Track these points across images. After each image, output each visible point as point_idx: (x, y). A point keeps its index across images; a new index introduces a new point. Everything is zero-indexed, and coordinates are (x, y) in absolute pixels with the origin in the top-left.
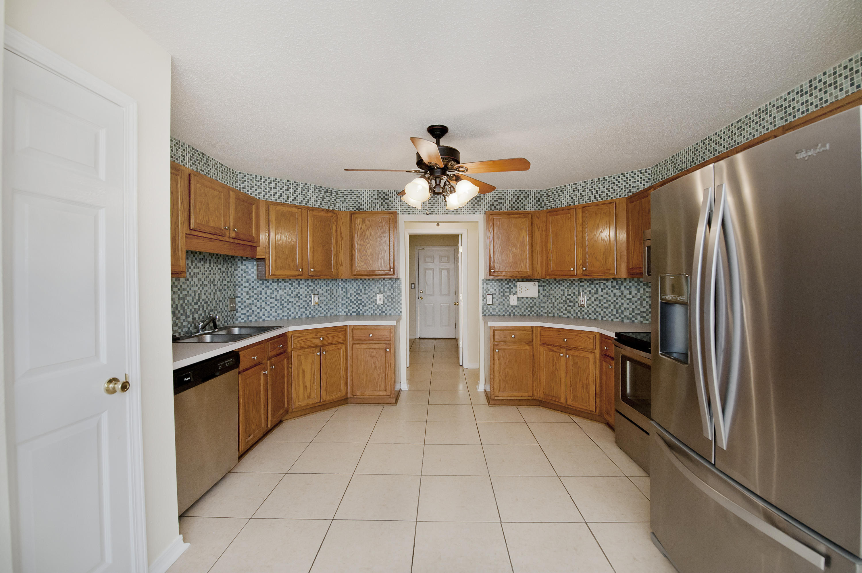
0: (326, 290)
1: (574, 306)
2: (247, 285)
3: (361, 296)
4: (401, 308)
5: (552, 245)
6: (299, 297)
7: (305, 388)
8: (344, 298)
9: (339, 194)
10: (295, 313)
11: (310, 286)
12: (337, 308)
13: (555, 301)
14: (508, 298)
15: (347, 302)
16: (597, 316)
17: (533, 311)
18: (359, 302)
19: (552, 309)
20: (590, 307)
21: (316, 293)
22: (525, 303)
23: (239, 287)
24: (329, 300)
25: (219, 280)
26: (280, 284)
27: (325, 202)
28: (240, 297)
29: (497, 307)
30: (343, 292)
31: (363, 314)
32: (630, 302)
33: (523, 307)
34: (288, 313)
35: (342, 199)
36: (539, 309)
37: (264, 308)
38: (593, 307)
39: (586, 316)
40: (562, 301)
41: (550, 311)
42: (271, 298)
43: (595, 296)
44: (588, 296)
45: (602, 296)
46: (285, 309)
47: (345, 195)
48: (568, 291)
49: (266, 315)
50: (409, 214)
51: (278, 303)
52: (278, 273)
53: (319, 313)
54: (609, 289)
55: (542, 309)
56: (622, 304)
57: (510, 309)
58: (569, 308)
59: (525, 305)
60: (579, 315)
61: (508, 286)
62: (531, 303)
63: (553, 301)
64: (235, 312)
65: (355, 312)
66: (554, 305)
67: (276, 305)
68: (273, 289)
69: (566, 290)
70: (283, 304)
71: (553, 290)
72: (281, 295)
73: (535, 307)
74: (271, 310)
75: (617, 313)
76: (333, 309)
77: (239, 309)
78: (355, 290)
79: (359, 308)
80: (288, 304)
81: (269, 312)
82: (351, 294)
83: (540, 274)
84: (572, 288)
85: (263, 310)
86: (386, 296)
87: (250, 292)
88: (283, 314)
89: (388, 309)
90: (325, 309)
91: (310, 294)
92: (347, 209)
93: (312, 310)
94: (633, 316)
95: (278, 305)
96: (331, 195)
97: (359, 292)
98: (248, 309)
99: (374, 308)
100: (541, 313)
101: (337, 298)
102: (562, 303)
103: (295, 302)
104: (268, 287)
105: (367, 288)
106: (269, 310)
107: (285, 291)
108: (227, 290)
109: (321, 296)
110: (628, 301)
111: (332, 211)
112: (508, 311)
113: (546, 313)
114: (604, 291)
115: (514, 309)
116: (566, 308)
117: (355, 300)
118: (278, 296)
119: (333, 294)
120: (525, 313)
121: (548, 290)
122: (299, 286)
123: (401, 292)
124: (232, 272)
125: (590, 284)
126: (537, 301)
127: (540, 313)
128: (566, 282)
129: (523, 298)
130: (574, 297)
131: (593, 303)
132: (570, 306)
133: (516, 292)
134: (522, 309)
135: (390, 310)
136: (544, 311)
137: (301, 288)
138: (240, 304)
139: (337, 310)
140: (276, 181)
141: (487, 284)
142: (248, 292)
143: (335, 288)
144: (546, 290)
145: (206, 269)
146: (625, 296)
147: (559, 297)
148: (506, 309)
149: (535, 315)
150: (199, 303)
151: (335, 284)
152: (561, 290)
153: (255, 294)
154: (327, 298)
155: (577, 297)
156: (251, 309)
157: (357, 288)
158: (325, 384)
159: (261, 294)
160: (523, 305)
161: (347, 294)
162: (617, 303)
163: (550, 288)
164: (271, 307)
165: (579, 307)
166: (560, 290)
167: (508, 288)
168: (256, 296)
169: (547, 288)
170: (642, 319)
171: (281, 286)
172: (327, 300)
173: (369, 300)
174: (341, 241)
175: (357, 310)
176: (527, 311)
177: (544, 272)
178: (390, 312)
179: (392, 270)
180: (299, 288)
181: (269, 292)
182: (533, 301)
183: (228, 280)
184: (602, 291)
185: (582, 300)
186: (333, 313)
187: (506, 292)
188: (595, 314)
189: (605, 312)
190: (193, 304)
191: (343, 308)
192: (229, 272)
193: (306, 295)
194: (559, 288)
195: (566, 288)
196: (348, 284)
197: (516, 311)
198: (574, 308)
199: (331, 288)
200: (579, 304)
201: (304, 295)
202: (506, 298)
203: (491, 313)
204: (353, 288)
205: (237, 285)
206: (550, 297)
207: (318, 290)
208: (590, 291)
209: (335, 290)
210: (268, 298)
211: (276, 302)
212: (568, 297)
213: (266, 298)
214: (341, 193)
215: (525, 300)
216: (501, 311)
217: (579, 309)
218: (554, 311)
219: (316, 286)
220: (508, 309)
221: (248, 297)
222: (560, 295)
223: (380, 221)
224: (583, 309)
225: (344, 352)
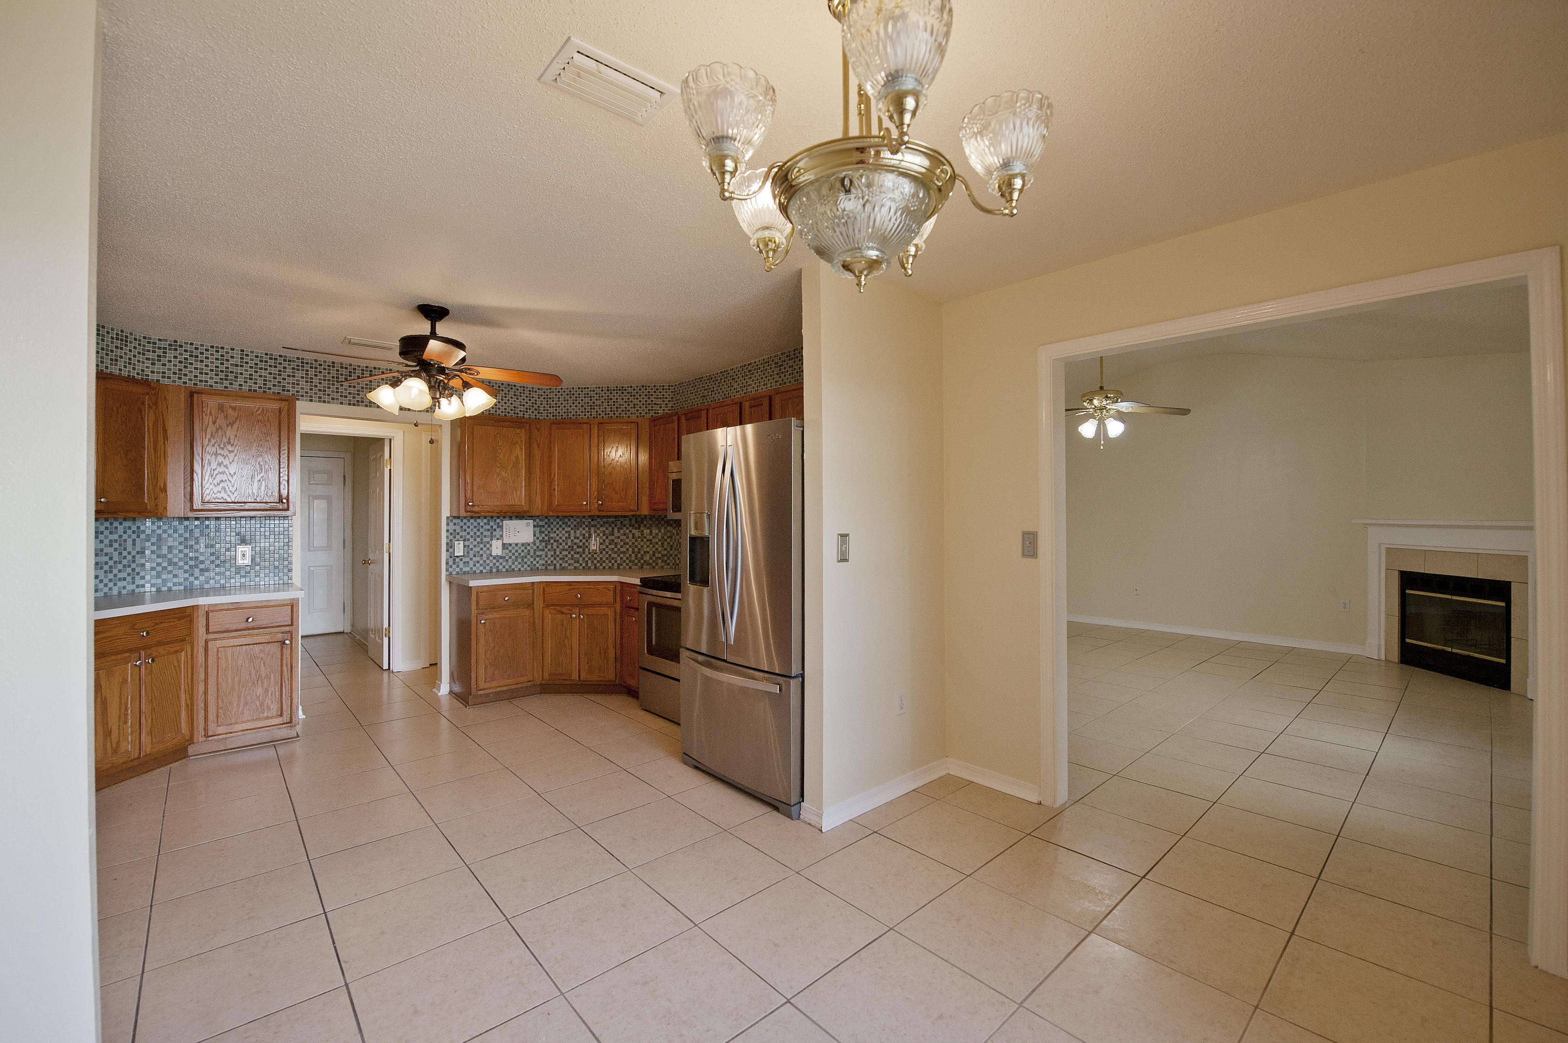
0: (111, 541)
1: (584, 553)
3: (196, 551)
4: (290, 571)
5: (558, 470)
7: (108, 733)
9: (144, 346)
12: (133, 578)
13: (558, 547)
14: (488, 546)
16: (613, 564)
17: (526, 563)
18: (191, 563)
19: (552, 559)
20: (604, 553)
22: (513, 551)
24: (115, 562)
27: (111, 360)
29: (471, 559)
31: (204, 586)
32: (651, 543)
33: (510, 557)
36: (535, 559)
38: (607, 553)
39: (598, 565)
40: (567, 547)
41: (549, 562)
43: (610, 538)
44: (601, 538)
45: (619, 537)
48: (575, 532)
50: (311, 401)
54: (627, 529)
55: (538, 559)
56: (642, 546)
57: (491, 561)
58: (575, 556)
59: (513, 554)
60: (589, 565)
61: (488, 527)
62: (523, 551)
63: (555, 547)
65: (181, 584)
66: (555, 553)
69: (572, 532)
71: (555, 532)
73: (529, 557)
75: (636, 559)
76: (124, 579)
78: (184, 539)
79: (191, 575)
82: (170, 547)
83: (540, 509)
84: (581, 529)
86: (258, 549)
89: (262, 573)
92: (163, 377)
94: (654, 561)
96: (126, 345)
97: (195, 542)
99: (227, 574)
100: (537, 565)
102: (567, 550)
105: (212, 534)
110: (648, 543)
111: (146, 383)
112: (488, 565)
113: (543, 565)
114: (622, 531)
115: (498, 561)
116: (572, 556)
117: (180, 559)
119: (125, 549)
120: (513, 567)
121: (546, 532)
123: (291, 540)
125: (604, 523)
126: (532, 548)
127: (535, 565)
128: (572, 520)
129: (510, 545)
130: (584, 541)
131: (607, 547)
132: (578, 553)
133: (502, 536)
134: (510, 561)
135: (267, 576)
136: (540, 562)
139: (133, 583)
141: (455, 524)
143: (130, 536)
144: (543, 532)
146: (645, 537)
147: (563, 541)
148: (485, 561)
149: (529, 569)
151: (130, 528)
152: (566, 532)
155: (587, 541)
157: (189, 535)
158: (149, 721)
160: (510, 554)
161: (159, 548)
162: (636, 546)
163: (549, 529)
165: (589, 553)
166: (564, 532)
167: (488, 530)
169: (546, 529)
170: (663, 564)
172: (111, 563)
173: (217, 558)
174: (165, 443)
176: (516, 563)
177: (545, 507)
178: (267, 579)
179: (285, 501)
182: (526, 548)
184: (619, 532)
185: (594, 544)
186: (124, 588)
187: (485, 536)
188: (610, 562)
189: (621, 558)
194: (563, 529)
195: (572, 529)
197: (501, 564)
198: (584, 556)
199: (120, 536)
200: (589, 550)
202: (485, 546)
203: (461, 569)
204: (178, 535)
206: (549, 541)
208: (604, 531)
209: (130, 542)
212: (575, 541)
214: (149, 343)
215: (513, 548)
216: (478, 565)
217: (590, 556)
218: (555, 562)
220: (488, 562)
222: (564, 538)
223: (259, 412)
224: (595, 556)
225: (189, 657)
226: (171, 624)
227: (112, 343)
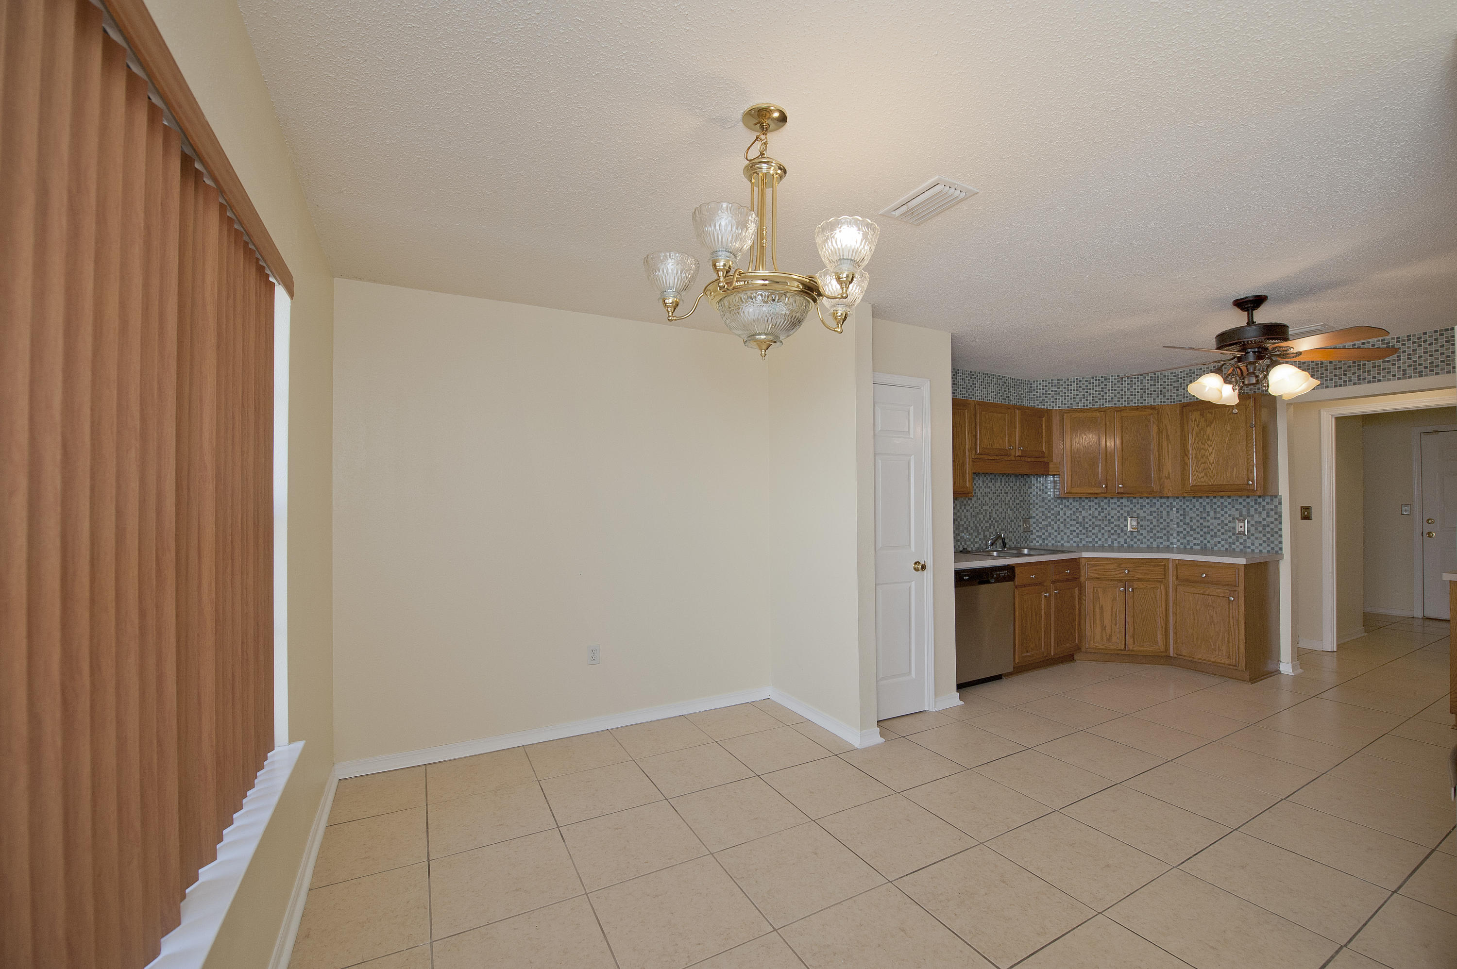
0: (1151, 512)
2: (1043, 504)
3: (1208, 521)
4: (1281, 542)
6: (1109, 520)
7: (1104, 628)
8: (1181, 524)
10: (1103, 540)
11: (1125, 506)
12: (1168, 538)
15: (1185, 529)
18: (1205, 530)
21: (1135, 515)
23: (1034, 507)
24: (1155, 526)
25: (1011, 499)
26: (1083, 504)
27: (1148, 394)
28: (1034, 517)
30: (1178, 515)
31: (1212, 548)
34: (1094, 539)
35: (1176, 384)
37: (1062, 531)
42: (1071, 520)
46: (1090, 534)
47: (1181, 378)
49: (1065, 538)
51: (1081, 526)
52: (1075, 490)
53: (1139, 543)
64: (1029, 533)
65: (1198, 545)
67: (1078, 528)
68: (1074, 509)
70: (1087, 528)
72: (1084, 517)
74: (1071, 534)
76: (1162, 538)
77: (1034, 531)
78: (1198, 512)
79: (1205, 539)
80: (1093, 528)
81: (1068, 536)
82: (1191, 518)
85: (1062, 534)
86: (1253, 522)
87: (1046, 512)
88: (1087, 539)
89: (1257, 542)
90: (1148, 537)
91: (1125, 517)
93: (1129, 537)
95: (1081, 528)
96: (1158, 382)
97: (1205, 515)
98: (1044, 531)
99: (1230, 540)
101: (1168, 523)
103: (1103, 526)
104: (1068, 506)
105: (1218, 509)
106: (1068, 534)
107: (1090, 512)
108: (1020, 510)
109: (1142, 520)
111: (1152, 408)
117: (1198, 527)
118: (1081, 517)
119: (1162, 518)
122: (1109, 506)
123: (1280, 516)
124: (1025, 491)
135: (1260, 545)
137: (1112, 509)
138: (1034, 526)
139: (1170, 541)
140: (1078, 381)
142: (1043, 512)
143: (1165, 509)
145: (997, 488)
150: (990, 522)
151: (1165, 503)
153: (1052, 514)
154: (1151, 523)
156: (1047, 531)
157: (1201, 509)
158: (1132, 629)
159: (1059, 515)
161: (1185, 518)
164: (1071, 531)
168: (1052, 517)
171: (1084, 506)
172: (1151, 526)
173: (1222, 528)
174: (1168, 445)
175: (1202, 542)
178: (1261, 548)
179: (1250, 483)
180: (1109, 509)
181: (1069, 513)
183: (1021, 499)
186: (1162, 543)
190: (984, 522)
191: (1178, 538)
192: (1022, 490)
193: (1118, 517)
196: (1187, 503)
199: (1158, 509)
201: (1116, 517)
204: (1194, 509)
205: (1031, 504)
207: (1138, 512)
209: (1165, 513)
210: (1068, 520)
211: (1078, 525)
213: (1065, 520)
214: (1174, 376)
219: (1135, 506)
221: (1043, 517)
225: (1163, 594)
226: (1148, 568)
227: (1148, 383)
